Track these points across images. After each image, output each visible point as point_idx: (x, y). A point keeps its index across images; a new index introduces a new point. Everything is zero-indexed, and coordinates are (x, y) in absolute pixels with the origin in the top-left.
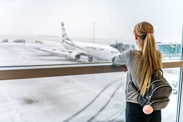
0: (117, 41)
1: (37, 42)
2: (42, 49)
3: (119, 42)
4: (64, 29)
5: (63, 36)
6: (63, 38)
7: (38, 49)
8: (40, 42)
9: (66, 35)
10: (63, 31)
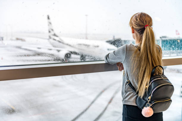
0: (114, 37)
1: (17, 39)
2: (23, 47)
3: (117, 37)
4: (50, 23)
5: (50, 32)
6: (50, 34)
7: (19, 47)
8: (22, 40)
9: (52, 30)
10: (49, 25)
